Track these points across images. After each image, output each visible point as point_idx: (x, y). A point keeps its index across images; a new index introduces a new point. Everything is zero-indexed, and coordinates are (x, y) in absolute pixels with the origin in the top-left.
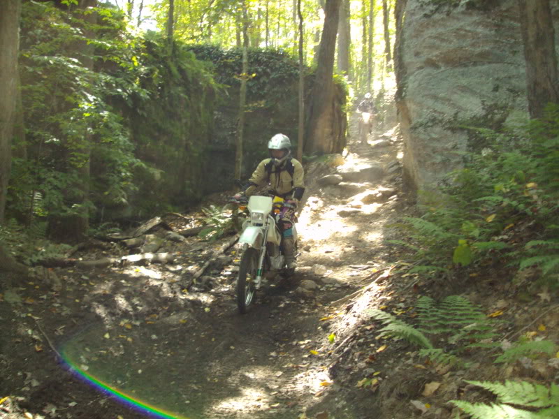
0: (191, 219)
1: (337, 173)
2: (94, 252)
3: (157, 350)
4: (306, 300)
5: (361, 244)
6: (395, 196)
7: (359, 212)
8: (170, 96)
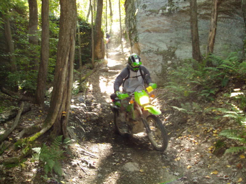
1: (107, 67)
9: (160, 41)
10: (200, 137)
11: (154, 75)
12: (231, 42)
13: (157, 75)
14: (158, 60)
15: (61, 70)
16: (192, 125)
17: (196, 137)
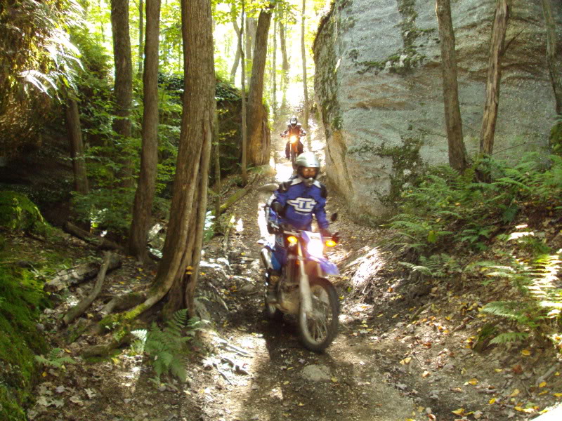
1: (274, 182)
9: (387, 128)
10: (453, 321)
11: (375, 199)
12: (536, 129)
13: (382, 201)
14: (383, 167)
15: (184, 188)
16: (439, 298)
17: (446, 319)
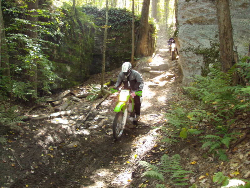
0: (84, 89)
1: (149, 66)
2: (40, 110)
3: (64, 160)
4: (128, 134)
5: (156, 103)
6: (174, 78)
7: (157, 85)
8: (74, 33)
9: (202, 36)
14: (198, 62)
